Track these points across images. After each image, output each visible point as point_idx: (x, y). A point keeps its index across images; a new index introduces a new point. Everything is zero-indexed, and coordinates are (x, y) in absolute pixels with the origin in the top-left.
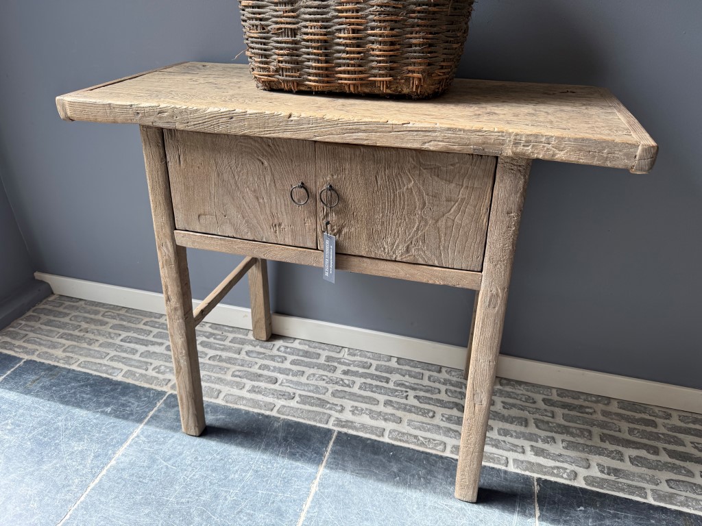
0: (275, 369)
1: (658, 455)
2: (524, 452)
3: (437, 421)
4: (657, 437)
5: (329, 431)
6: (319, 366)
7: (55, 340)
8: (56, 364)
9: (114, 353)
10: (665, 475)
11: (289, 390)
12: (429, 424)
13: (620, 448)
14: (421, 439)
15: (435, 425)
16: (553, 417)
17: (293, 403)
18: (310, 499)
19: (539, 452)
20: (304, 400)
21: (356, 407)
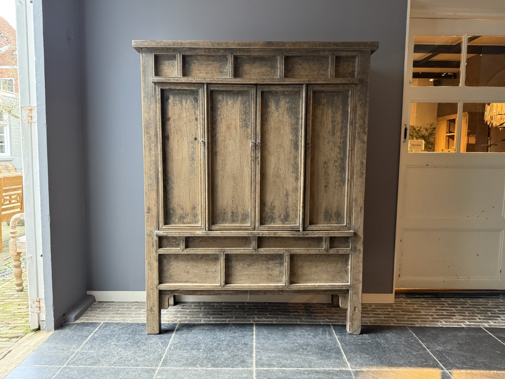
0: (219, 312)
2: (324, 319)
3: (291, 316)
4: (368, 311)
5: (252, 324)
6: (237, 308)
7: (111, 315)
8: (119, 322)
9: (144, 316)
10: (372, 319)
11: (229, 316)
12: (288, 317)
16: (331, 310)
17: (232, 319)
18: (254, 340)
19: (331, 319)
20: (236, 318)
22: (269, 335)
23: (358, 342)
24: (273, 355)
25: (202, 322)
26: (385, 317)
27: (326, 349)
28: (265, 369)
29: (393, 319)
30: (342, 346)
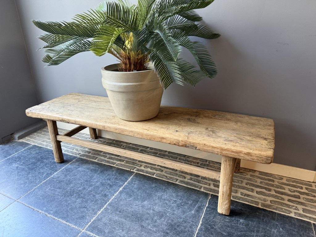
1: (270, 191)
2: (210, 185)
4: (273, 186)
5: (133, 172)
7: (45, 139)
8: (42, 146)
12: (173, 173)
13: (254, 188)
14: (168, 177)
15: (176, 174)
17: (123, 163)
20: (127, 162)
21: (146, 166)
22: (136, 191)
23: (224, 231)
24: (117, 218)
25: (96, 161)
26: (289, 200)
27: (178, 229)
28: (92, 234)
29: (300, 207)
30: (199, 230)
